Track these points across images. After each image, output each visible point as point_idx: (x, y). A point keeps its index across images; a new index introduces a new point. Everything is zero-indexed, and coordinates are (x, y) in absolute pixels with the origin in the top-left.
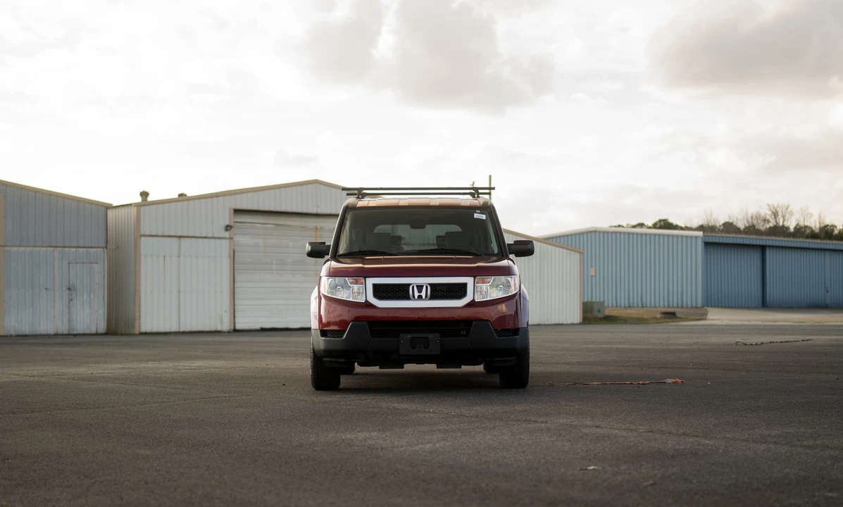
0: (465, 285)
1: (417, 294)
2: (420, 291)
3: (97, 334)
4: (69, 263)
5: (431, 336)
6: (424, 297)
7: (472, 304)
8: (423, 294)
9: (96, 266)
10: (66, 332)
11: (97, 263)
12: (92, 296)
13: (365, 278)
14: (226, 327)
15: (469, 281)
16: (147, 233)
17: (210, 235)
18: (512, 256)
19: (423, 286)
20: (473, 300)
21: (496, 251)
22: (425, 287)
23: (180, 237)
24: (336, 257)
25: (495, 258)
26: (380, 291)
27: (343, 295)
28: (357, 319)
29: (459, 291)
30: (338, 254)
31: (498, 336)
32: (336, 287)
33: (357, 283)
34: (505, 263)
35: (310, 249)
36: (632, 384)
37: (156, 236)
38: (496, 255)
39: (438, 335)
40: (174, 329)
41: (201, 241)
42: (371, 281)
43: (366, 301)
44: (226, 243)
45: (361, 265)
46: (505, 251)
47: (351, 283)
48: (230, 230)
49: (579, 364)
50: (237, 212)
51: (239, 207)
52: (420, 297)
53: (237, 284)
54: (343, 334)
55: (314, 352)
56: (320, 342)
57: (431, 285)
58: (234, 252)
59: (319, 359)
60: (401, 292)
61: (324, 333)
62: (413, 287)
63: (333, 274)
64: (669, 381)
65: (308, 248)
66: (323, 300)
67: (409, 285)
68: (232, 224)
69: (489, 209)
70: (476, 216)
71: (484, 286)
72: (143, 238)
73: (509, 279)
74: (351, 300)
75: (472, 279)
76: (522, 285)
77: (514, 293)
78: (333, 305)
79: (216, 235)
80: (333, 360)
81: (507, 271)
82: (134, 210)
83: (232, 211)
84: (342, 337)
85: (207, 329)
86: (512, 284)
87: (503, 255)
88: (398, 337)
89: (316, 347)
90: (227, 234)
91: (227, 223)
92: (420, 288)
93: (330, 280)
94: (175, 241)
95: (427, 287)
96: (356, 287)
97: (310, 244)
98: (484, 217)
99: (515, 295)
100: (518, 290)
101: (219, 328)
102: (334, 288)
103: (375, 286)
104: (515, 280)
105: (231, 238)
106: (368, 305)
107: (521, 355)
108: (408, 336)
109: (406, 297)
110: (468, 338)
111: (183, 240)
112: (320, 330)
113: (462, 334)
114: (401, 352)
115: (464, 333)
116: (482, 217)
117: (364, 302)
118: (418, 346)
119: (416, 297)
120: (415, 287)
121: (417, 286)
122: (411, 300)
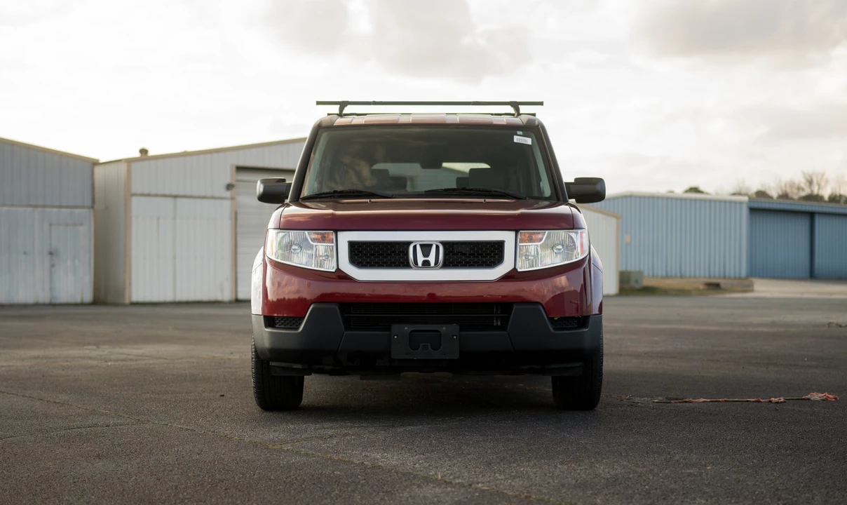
0: (499, 246)
1: (421, 259)
2: (426, 254)
3: (82, 304)
4: (51, 225)
5: (444, 328)
6: (432, 264)
7: (513, 276)
8: (432, 258)
9: (81, 228)
10: (47, 301)
11: (82, 225)
12: (77, 262)
13: (336, 231)
14: (227, 296)
15: (507, 237)
16: (139, 191)
17: (209, 194)
18: (572, 201)
19: (431, 245)
20: (515, 269)
21: (547, 192)
22: (434, 247)
23: (175, 197)
24: (298, 200)
25: (547, 203)
26: (361, 255)
27: (300, 260)
28: (323, 299)
29: (492, 253)
30: (301, 197)
31: (555, 329)
32: (291, 246)
33: (323, 239)
34: (563, 209)
35: (262, 190)
36: (759, 402)
37: (149, 195)
38: (546, 199)
39: (455, 327)
40: (169, 297)
41: (198, 201)
42: (346, 237)
43: (338, 270)
44: (227, 203)
45: (330, 211)
46: (561, 192)
47: (313, 240)
48: (232, 189)
49: (648, 355)
50: (240, 169)
51: (242, 163)
52: (426, 263)
53: (240, 250)
54: (300, 324)
55: (256, 351)
56: (264, 336)
57: (444, 243)
58: (236, 214)
59: (264, 362)
60: (395, 255)
61: (269, 321)
62: (415, 247)
63: (288, 225)
64: (816, 396)
65: (260, 188)
66: (269, 268)
67: (409, 243)
68: (234, 183)
69: (536, 130)
70: (517, 139)
71: (532, 247)
72: (134, 200)
73: (573, 235)
74: (313, 267)
75: (512, 234)
76: (591, 246)
77: (580, 258)
78: (286, 277)
79: (216, 194)
80: (284, 364)
81: (569, 223)
82: (124, 167)
83: (234, 169)
84: (298, 328)
85: (205, 298)
86: (578, 244)
87: (558, 199)
88: (389, 329)
89: (259, 345)
90: (228, 194)
91: (228, 181)
92: (426, 248)
93: (281, 235)
94: (170, 201)
95: (437, 247)
96: (321, 248)
97: (264, 182)
98: (528, 141)
99: (583, 261)
100: (586, 254)
101: (219, 298)
102: (287, 247)
103: (353, 246)
104: (581, 237)
105: (233, 198)
106: (340, 276)
107: (591, 357)
108: (406, 328)
109: (404, 264)
110: (505, 332)
111: (179, 200)
112: (265, 316)
113: (495, 324)
114: (395, 356)
115: (499, 324)
116: (526, 141)
117: (334, 270)
118: (421, 345)
119: (420, 264)
120: (418, 248)
121: (421, 246)
122: (411, 268)
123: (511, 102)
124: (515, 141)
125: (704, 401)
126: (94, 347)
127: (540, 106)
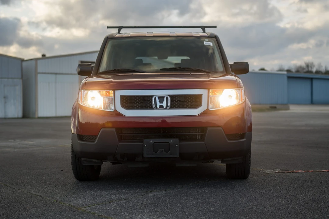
0: (200, 96)
1: (158, 104)
2: (161, 102)
3: (18, 118)
4: (4, 86)
5: (171, 141)
6: (165, 107)
7: (207, 113)
8: (164, 104)
11: (17, 86)
12: (15, 101)
13: (114, 90)
15: (204, 92)
16: (41, 72)
17: (70, 73)
19: (164, 97)
20: (208, 109)
21: (221, 69)
23: (56, 74)
24: (96, 74)
25: (221, 75)
26: (128, 102)
29: (195, 101)
31: (229, 140)
35: (79, 69)
37: (45, 73)
38: (221, 72)
39: (177, 140)
40: (54, 115)
41: (65, 76)
42: (119, 94)
43: (115, 110)
44: (77, 76)
47: (102, 95)
50: (82, 62)
51: (83, 60)
52: (161, 107)
54: (96, 139)
57: (170, 96)
60: (145, 103)
61: (80, 138)
62: (155, 98)
67: (152, 96)
69: (215, 39)
70: (205, 43)
71: (216, 97)
73: (237, 91)
74: (102, 109)
75: (206, 91)
76: (246, 97)
77: (241, 103)
79: (73, 73)
80: (88, 159)
83: (80, 62)
84: (94, 141)
87: (226, 72)
88: (142, 142)
92: (161, 99)
94: (54, 76)
95: (167, 98)
96: (107, 98)
97: (80, 65)
100: (244, 100)
103: (123, 98)
104: (241, 92)
106: (116, 114)
108: (151, 141)
109: (150, 107)
110: (203, 143)
111: (58, 76)
112: (78, 135)
113: (197, 138)
114: (145, 156)
115: (200, 138)
116: (210, 44)
117: (113, 111)
118: (159, 150)
119: (158, 107)
120: (157, 98)
121: (159, 97)
122: (154, 109)
123: (201, 26)
124: (204, 44)
125: (301, 172)
126: (13, 141)
127: (215, 28)
